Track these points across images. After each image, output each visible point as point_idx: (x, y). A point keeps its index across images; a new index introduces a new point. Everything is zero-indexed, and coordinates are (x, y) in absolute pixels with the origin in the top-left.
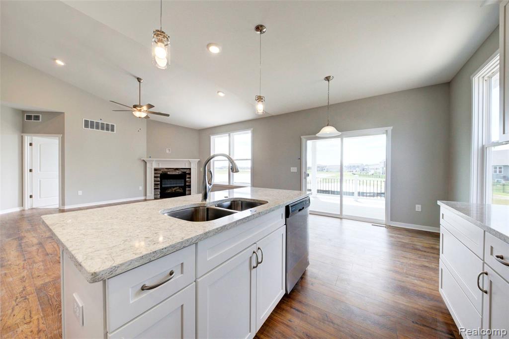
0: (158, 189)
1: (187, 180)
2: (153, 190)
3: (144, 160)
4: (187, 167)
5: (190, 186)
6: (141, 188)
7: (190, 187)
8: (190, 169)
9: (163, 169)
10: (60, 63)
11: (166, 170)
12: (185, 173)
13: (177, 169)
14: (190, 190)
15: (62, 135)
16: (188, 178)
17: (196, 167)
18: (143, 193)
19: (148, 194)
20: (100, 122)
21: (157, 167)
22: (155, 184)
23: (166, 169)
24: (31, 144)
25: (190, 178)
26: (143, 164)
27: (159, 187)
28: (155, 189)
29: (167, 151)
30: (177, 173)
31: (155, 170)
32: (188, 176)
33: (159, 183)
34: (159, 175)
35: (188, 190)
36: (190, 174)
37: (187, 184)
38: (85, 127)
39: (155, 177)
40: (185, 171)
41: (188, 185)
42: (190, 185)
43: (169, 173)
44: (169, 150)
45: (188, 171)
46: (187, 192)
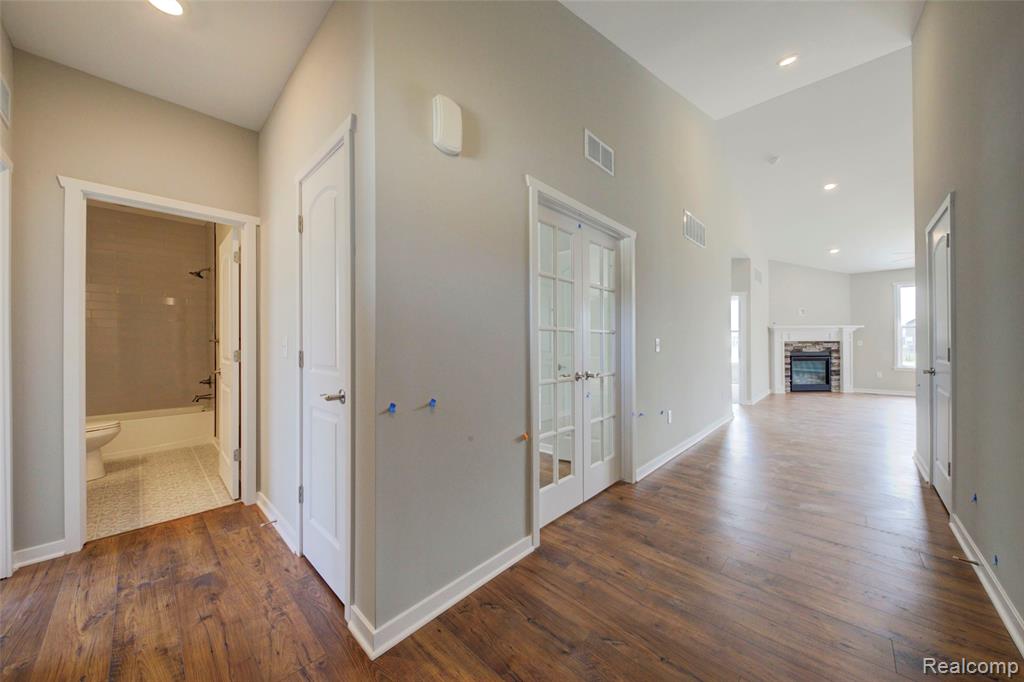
1: (834, 361)
2: (783, 379)
3: (770, 329)
4: (834, 339)
5: (838, 373)
7: (839, 375)
8: (839, 342)
9: (795, 343)
11: (801, 345)
12: (830, 351)
13: (817, 343)
14: (839, 380)
16: (836, 358)
17: (852, 340)
19: (777, 386)
21: (788, 340)
22: (785, 370)
23: (800, 342)
25: (838, 358)
26: (767, 335)
27: (790, 374)
29: (800, 313)
30: (816, 350)
31: (786, 345)
32: (834, 355)
33: (789, 366)
34: (791, 354)
35: (836, 380)
36: (838, 351)
37: (833, 369)
39: (785, 357)
40: (829, 345)
41: (835, 371)
42: (839, 371)
43: (804, 350)
44: (804, 311)
45: (834, 347)
46: (834, 383)
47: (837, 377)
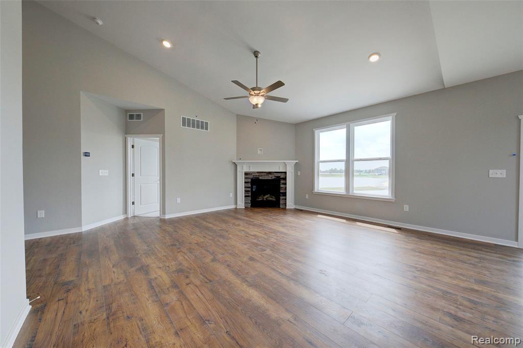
0: (249, 196)
1: (282, 186)
2: (244, 197)
3: (234, 163)
4: (282, 170)
5: (285, 194)
6: (232, 195)
7: (286, 196)
8: (286, 173)
9: (254, 172)
10: (167, 44)
11: (258, 174)
12: (278, 177)
13: (270, 173)
14: (286, 199)
15: (162, 135)
16: (283, 184)
17: (293, 171)
18: (233, 201)
19: (238, 203)
20: (196, 119)
21: (247, 170)
22: (246, 191)
23: (258, 172)
24: (133, 147)
25: (286, 184)
26: (233, 167)
27: (250, 194)
28: (245, 196)
29: (259, 152)
30: (270, 177)
31: (246, 174)
32: (282, 182)
33: (250, 189)
34: (250, 180)
35: (283, 199)
36: (285, 179)
37: (281, 191)
38: (183, 126)
39: (245, 182)
40: (279, 175)
41: (282, 193)
42: (286, 193)
43: (260, 178)
44: (261, 150)
45: (282, 176)
46: (281, 202)
47: (284, 197)
